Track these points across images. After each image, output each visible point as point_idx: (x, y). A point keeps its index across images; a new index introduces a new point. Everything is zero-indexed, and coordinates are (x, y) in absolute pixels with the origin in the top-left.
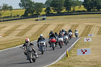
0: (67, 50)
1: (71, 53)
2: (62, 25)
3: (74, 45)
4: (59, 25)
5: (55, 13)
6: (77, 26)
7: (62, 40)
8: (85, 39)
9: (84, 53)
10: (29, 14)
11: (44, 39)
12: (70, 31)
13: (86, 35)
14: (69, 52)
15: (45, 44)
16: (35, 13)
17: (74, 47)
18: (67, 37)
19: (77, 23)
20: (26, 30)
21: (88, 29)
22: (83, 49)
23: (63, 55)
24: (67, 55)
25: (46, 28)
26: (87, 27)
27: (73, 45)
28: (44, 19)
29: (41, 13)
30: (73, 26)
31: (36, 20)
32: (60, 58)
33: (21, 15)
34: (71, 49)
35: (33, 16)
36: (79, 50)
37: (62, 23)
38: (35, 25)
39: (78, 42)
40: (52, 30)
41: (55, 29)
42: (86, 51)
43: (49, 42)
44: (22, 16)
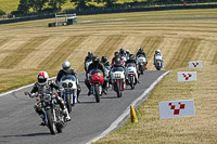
0: (133, 105)
1: (143, 113)
2: (120, 38)
3: (152, 91)
4: (110, 38)
5: (101, 5)
6: (159, 40)
7: (123, 76)
8: (180, 74)
9: (177, 112)
10: (31, 10)
11: (73, 74)
12: (140, 53)
13: (184, 65)
14: (137, 108)
15: (74, 87)
16: (46, 5)
17: (150, 96)
18: (133, 69)
19: (159, 33)
20: (22, 53)
21: (189, 47)
22: (176, 102)
23: (120, 119)
24: (132, 117)
25: (75, 45)
26: (185, 41)
27: (147, 91)
28: (70, 22)
29: (64, 7)
30: (148, 40)
31: (50, 25)
32: (114, 126)
33: (8, 12)
34: (143, 103)
35: (41, 15)
36: (164, 105)
37: (118, 32)
38: (47, 38)
39: (161, 82)
40: (92, 50)
41: (101, 48)
42: (182, 107)
43: (87, 83)
44: (13, 13)
